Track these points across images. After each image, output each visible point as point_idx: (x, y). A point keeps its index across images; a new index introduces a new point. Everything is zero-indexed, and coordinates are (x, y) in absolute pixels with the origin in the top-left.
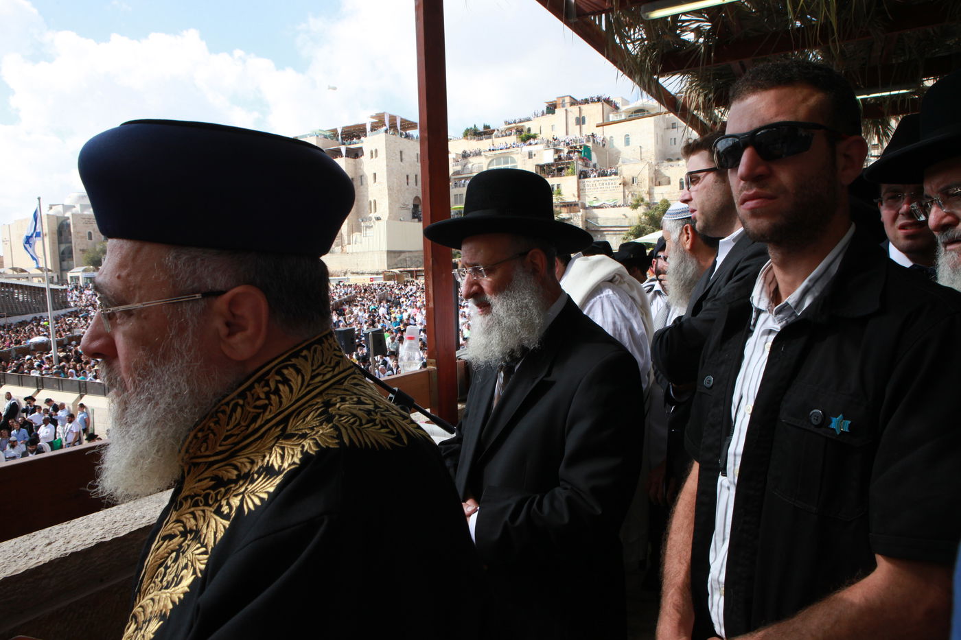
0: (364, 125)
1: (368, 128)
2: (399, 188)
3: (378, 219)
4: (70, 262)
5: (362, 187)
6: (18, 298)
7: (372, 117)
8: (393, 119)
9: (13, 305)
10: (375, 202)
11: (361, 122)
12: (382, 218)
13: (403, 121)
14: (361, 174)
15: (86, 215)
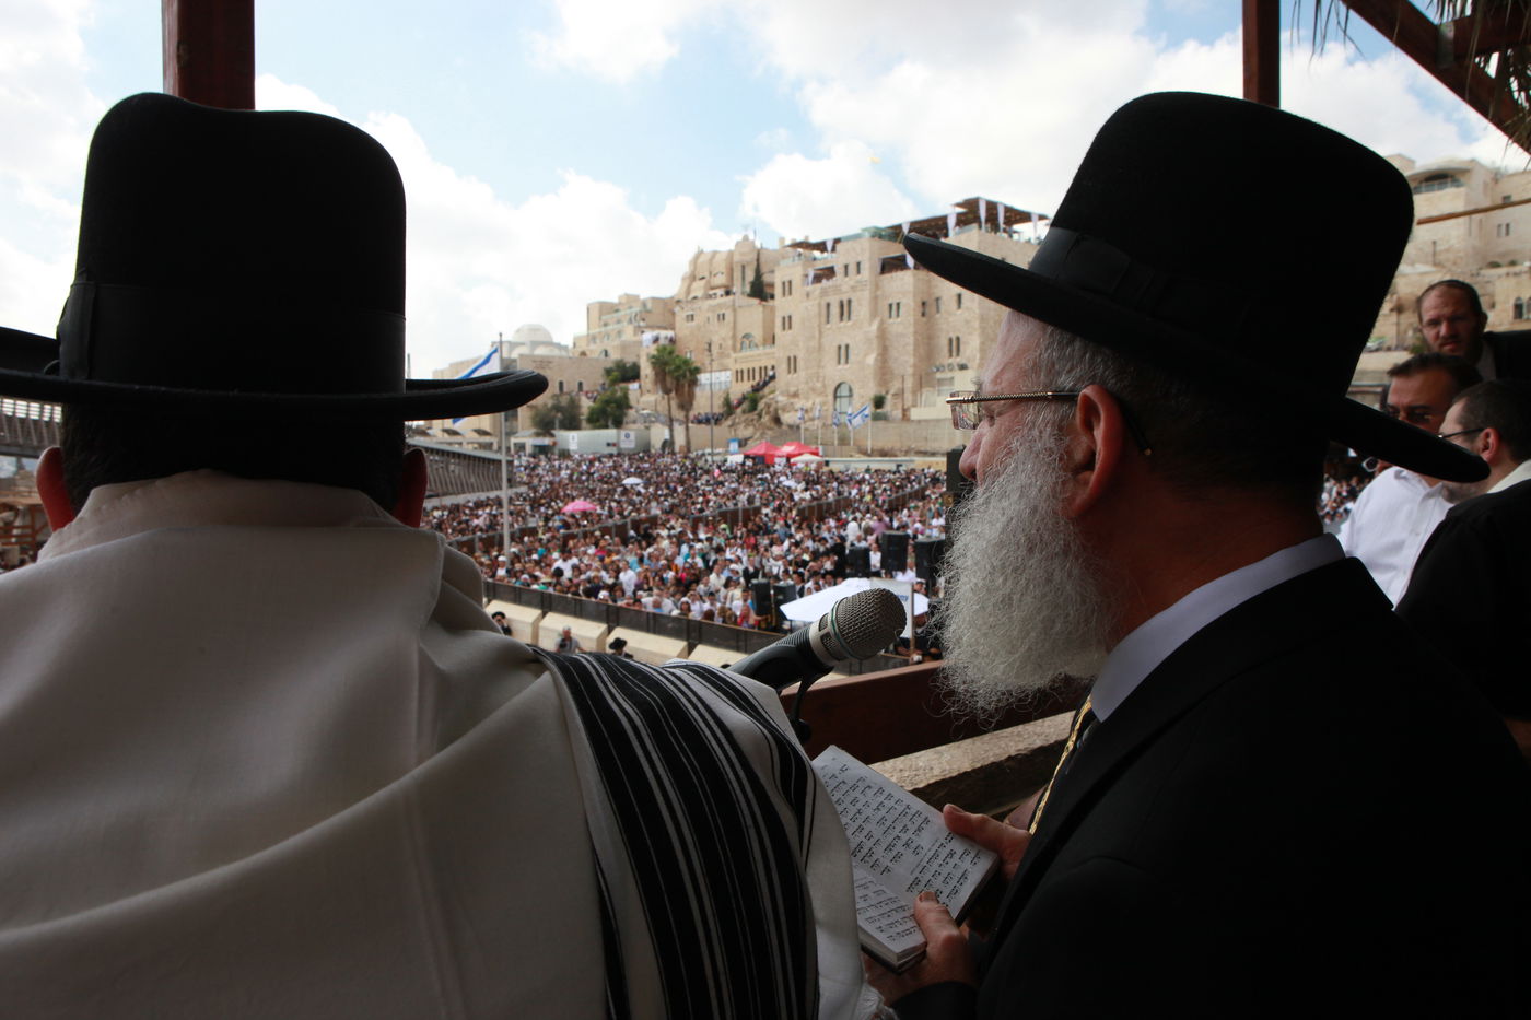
0: (944, 219)
1: (951, 222)
2: (997, 318)
3: (963, 367)
4: (514, 422)
5: (938, 316)
6: (453, 472)
7: (959, 205)
8: (992, 207)
9: (448, 480)
10: (958, 339)
11: (938, 213)
12: (969, 365)
13: (1008, 210)
14: (937, 295)
15: (538, 356)
